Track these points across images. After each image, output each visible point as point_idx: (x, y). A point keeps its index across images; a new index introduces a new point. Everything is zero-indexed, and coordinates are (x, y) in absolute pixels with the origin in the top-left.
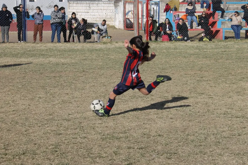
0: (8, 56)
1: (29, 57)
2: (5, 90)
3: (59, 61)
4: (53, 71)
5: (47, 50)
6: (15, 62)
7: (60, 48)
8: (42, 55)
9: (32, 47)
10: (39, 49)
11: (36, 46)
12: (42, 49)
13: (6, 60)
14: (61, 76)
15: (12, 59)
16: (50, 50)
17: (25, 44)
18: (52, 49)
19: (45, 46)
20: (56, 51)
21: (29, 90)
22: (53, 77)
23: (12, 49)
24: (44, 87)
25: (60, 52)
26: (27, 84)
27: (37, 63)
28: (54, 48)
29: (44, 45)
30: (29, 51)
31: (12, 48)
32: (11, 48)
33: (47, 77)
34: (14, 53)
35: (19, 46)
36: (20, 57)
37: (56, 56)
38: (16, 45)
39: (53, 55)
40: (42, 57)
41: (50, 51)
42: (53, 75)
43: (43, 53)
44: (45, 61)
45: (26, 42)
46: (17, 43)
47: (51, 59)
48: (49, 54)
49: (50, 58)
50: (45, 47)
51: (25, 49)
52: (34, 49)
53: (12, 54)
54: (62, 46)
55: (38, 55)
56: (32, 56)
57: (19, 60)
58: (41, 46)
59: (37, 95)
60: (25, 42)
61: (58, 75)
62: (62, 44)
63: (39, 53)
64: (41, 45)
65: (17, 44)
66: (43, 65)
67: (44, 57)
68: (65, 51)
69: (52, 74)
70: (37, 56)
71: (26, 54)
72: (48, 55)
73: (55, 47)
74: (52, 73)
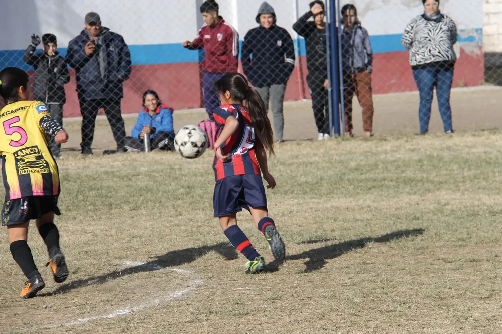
0: (286, 193)
1: (361, 192)
2: (307, 313)
3: (476, 203)
4: (464, 240)
5: (420, 161)
6: (316, 211)
7: (468, 154)
8: (408, 181)
9: (365, 154)
10: (392, 159)
11: (379, 149)
12: (400, 158)
13: (283, 207)
14: (497, 256)
15: (301, 201)
16: (435, 161)
17: (339, 144)
18: (440, 159)
19: (412, 148)
20: (455, 167)
21: (391, 311)
22: (470, 263)
23: (292, 164)
24: (442, 299)
25: (470, 169)
26: (378, 291)
27: (393, 211)
28: (446, 155)
29: (408, 146)
30: (357, 169)
31: (295, 161)
32: (291, 161)
33: (445, 260)
34: (303, 179)
35: (315, 152)
36: (330, 193)
37: (460, 182)
38: (305, 149)
39: (446, 182)
40: (407, 190)
41: (433, 166)
42: (464, 253)
43: (409, 173)
44: (423, 203)
45: (340, 139)
46: (309, 143)
47: (444, 195)
48: (431, 178)
49: (438, 193)
50: (413, 151)
51: (341, 162)
52: (372, 160)
53: (299, 185)
54: (474, 147)
55: (390, 183)
56: (370, 189)
57: (329, 205)
58: (396, 150)
59: (425, 329)
60: (336, 138)
61: (482, 253)
62: (474, 136)
63: (394, 176)
64: (397, 143)
65: (311, 148)
66: (418, 219)
67: (415, 189)
68: (490, 164)
69: (461, 251)
70: (388, 187)
71: (349, 180)
72: (427, 179)
73: (449, 148)
74: (460, 246)
